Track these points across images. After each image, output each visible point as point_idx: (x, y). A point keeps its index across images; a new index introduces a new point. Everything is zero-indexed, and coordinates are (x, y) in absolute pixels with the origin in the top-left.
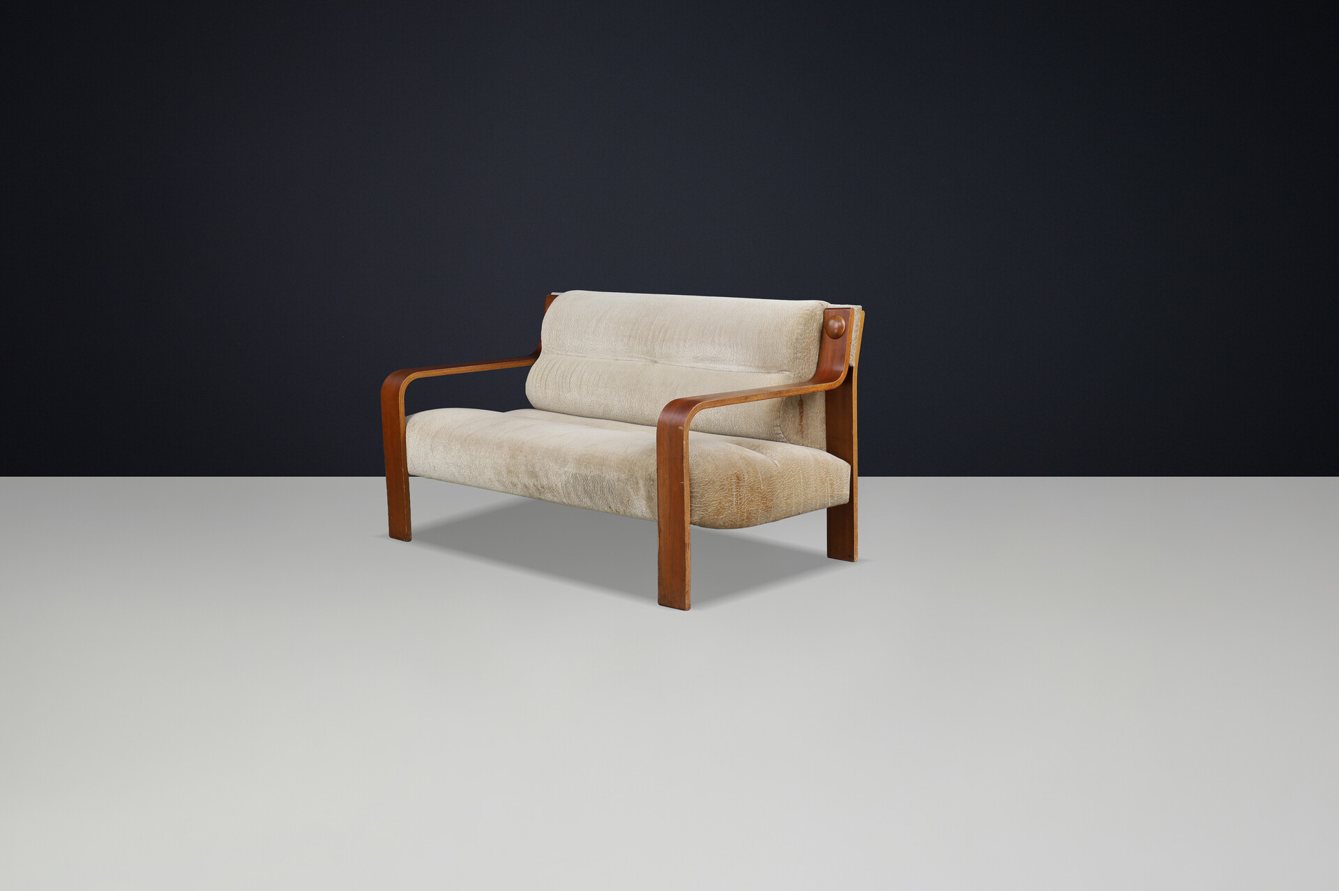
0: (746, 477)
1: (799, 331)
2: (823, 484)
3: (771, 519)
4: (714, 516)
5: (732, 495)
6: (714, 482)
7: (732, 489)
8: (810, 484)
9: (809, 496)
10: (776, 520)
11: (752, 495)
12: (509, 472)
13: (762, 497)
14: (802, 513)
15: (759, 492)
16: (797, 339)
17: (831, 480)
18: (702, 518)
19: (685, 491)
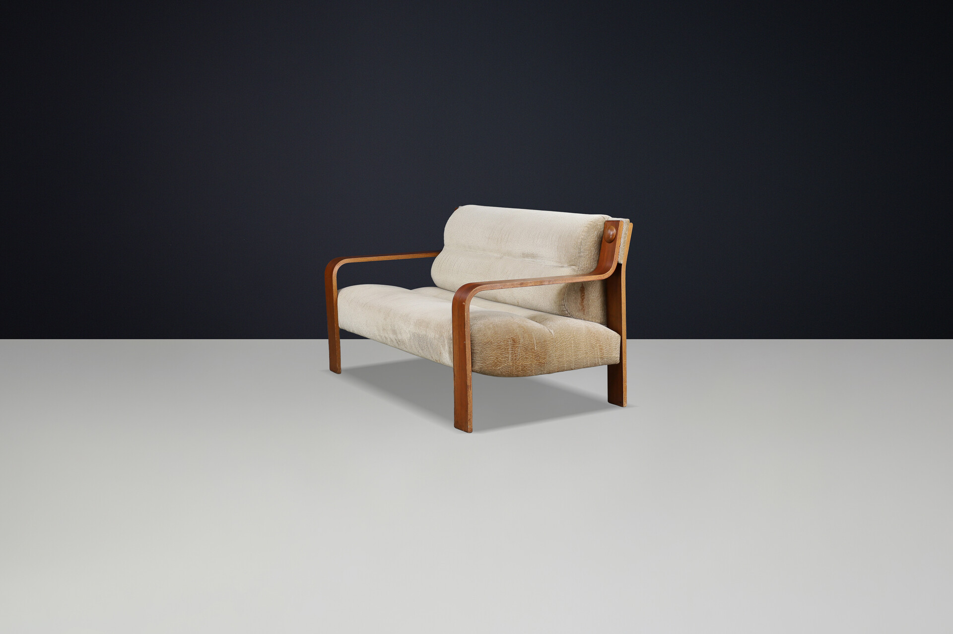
0: (522, 340)
1: (583, 237)
2: (593, 349)
3: (545, 372)
4: (491, 367)
5: (508, 353)
6: (491, 343)
7: (508, 349)
8: (580, 349)
9: (580, 357)
10: (550, 373)
11: (526, 354)
12: (384, 329)
13: (535, 355)
14: (574, 369)
15: (533, 352)
16: (581, 243)
17: (600, 346)
18: (481, 368)
19: (467, 348)
